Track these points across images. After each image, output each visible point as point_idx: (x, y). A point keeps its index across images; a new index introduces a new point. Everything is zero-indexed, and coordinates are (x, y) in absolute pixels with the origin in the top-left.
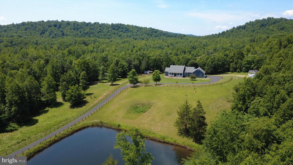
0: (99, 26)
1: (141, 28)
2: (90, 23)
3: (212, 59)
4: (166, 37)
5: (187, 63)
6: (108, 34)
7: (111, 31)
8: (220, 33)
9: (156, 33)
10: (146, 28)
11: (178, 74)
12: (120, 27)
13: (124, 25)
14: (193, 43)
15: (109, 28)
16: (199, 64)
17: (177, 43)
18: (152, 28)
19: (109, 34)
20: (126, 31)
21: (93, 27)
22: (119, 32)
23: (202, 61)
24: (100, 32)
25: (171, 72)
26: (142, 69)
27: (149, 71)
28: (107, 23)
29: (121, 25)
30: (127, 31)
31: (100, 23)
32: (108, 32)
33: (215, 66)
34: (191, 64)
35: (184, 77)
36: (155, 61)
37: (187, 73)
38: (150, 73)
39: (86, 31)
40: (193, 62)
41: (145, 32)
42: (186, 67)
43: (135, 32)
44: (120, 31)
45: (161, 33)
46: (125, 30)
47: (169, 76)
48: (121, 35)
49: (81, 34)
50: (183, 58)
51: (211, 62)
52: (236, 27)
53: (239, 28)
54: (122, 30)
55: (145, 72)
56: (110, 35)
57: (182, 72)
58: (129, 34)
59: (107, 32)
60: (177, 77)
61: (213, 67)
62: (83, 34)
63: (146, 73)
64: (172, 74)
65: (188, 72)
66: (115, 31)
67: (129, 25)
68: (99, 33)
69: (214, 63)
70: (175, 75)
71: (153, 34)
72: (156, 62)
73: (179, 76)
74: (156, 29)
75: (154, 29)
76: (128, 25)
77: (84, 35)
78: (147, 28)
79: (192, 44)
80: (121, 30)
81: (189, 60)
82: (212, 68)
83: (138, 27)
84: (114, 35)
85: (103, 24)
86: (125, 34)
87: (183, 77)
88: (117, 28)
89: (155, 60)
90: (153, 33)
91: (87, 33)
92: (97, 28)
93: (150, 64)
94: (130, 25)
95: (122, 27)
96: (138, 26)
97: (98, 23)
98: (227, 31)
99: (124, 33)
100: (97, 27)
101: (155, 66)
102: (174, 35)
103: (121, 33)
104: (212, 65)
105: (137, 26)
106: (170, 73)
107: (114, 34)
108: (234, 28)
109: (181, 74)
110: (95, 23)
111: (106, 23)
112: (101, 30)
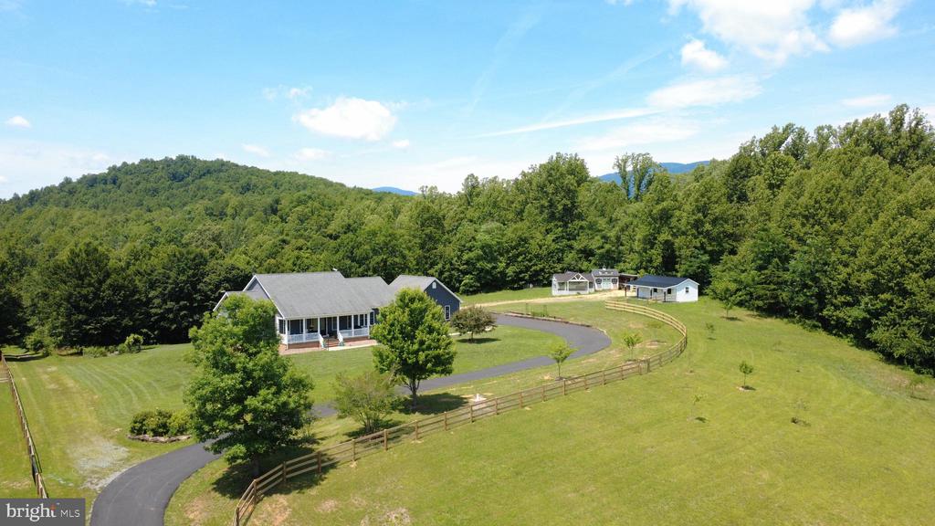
8: (21, 195)
11: (345, 322)
25: (304, 317)
52: (74, 180)
53: (91, 182)
57: (366, 309)
60: (344, 341)
64: (310, 325)
70: (329, 328)
73: (353, 332)
87: (371, 337)
98: (47, 190)
108: (68, 181)
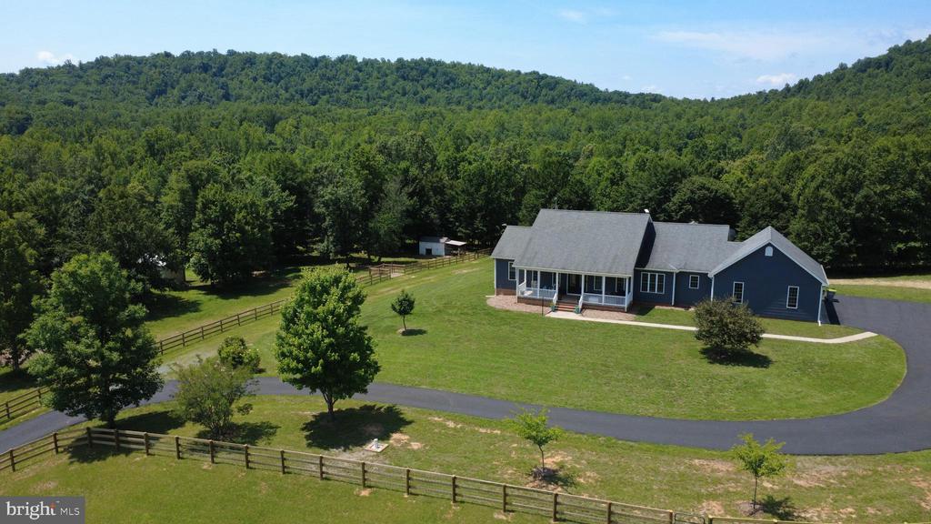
0: (356, 66)
1: (501, 75)
2: (324, 57)
3: (846, 168)
4: (587, 103)
5: (666, 195)
6: (383, 95)
7: (394, 84)
8: (791, 85)
9: (551, 89)
10: (519, 72)
11: (593, 284)
12: (426, 71)
13: (440, 64)
14: (688, 121)
15: (387, 76)
16: (742, 203)
17: (627, 121)
18: (538, 73)
19: (386, 93)
20: (448, 84)
21: (334, 72)
22: (420, 89)
23: (763, 181)
24: (356, 87)
25: (540, 269)
26: (382, 232)
27: (444, 240)
28: (383, 59)
29: (430, 62)
30: (452, 84)
31: (360, 60)
32: (383, 87)
33: (868, 219)
34: (691, 201)
35: (641, 306)
36: (479, 185)
37: (670, 274)
38: (450, 250)
39: (305, 87)
40: (702, 187)
41: (512, 86)
42: (655, 224)
43: (476, 88)
44: (426, 83)
45: (572, 89)
46: (441, 80)
47: (521, 300)
48: (428, 97)
49: (288, 95)
50: (641, 166)
51: (840, 193)
52: (849, 66)
53: (865, 66)
54: (431, 79)
55: (424, 246)
56: (388, 98)
57: (625, 271)
58: (457, 93)
59: (379, 88)
60: (585, 307)
61: (854, 220)
62: (294, 93)
63: (429, 253)
64: (547, 280)
65: (674, 267)
66: (409, 86)
67: (459, 64)
68: (351, 94)
69: (858, 197)
70: (570, 288)
71: (544, 92)
72: (483, 190)
73: (603, 299)
74: (552, 78)
75: (545, 77)
76: (454, 65)
77: (297, 97)
78: (523, 72)
79: (683, 123)
80: (428, 79)
81: (678, 175)
82: (843, 228)
83: (488, 70)
84: (404, 99)
85: (367, 63)
86: (444, 94)
87: (631, 309)
88: (414, 73)
89: (481, 178)
90: (541, 88)
91: (310, 91)
92: (347, 75)
93: (453, 199)
94: (463, 63)
95: (431, 69)
96: (491, 66)
97: (353, 58)
98: (819, 78)
99: (438, 90)
100: (346, 71)
101: (480, 209)
102: (615, 98)
103: (427, 92)
104: (847, 206)
105: (487, 65)
106: (532, 276)
107: (404, 94)
108: (843, 67)
109: (615, 286)
110: (342, 60)
111: (379, 59)
112: (358, 80)
